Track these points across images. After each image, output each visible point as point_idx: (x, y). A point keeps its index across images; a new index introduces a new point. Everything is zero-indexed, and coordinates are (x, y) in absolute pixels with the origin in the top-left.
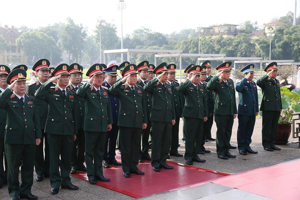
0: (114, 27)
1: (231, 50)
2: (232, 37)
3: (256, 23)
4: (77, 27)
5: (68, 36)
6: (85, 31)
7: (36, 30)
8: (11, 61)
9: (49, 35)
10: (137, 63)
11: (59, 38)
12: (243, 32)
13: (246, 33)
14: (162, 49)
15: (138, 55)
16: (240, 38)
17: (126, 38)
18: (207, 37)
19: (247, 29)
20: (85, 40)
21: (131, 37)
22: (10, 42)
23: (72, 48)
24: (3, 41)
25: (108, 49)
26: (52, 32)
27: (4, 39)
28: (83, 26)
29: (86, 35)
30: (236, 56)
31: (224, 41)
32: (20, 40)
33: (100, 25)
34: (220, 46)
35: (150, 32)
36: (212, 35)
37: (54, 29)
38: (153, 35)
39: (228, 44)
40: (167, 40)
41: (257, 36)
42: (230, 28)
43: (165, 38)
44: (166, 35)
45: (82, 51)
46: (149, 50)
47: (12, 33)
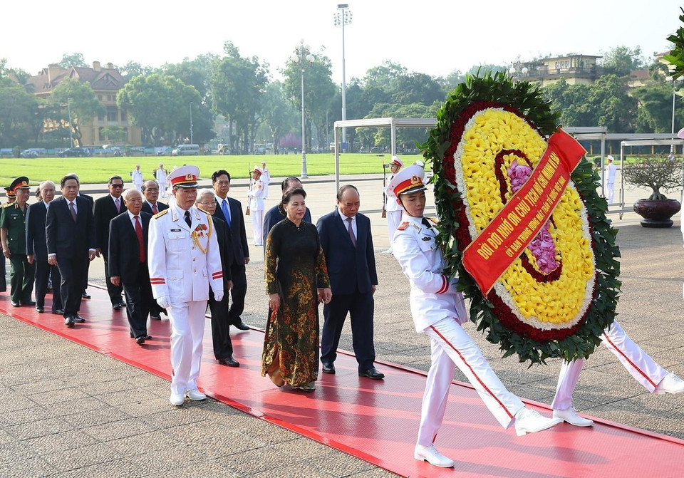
0: (326, 63)
1: (586, 112)
2: (587, 83)
3: (637, 52)
4: (246, 62)
5: (227, 84)
6: (264, 73)
7: (157, 71)
8: (106, 138)
9: (187, 81)
10: (376, 140)
11: (208, 87)
12: (612, 73)
13: (616, 73)
16: (605, 85)
17: (352, 87)
19: (619, 64)
20: (262, 91)
21: (363, 85)
22: (105, 98)
23: (236, 109)
24: (91, 96)
26: (191, 75)
27: (93, 91)
28: (260, 62)
29: (265, 80)
30: (597, 125)
31: (569, 92)
32: (126, 94)
34: (560, 104)
35: (404, 74)
36: (542, 79)
37: (196, 69)
38: (411, 79)
39: (578, 100)
40: (442, 90)
41: (642, 81)
42: (582, 63)
43: (438, 86)
44: (438, 80)
45: (256, 116)
47: (107, 78)
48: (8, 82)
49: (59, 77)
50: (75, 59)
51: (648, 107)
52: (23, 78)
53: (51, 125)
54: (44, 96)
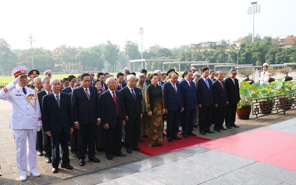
0: (137, 45)
1: (213, 59)
2: (213, 50)
3: (229, 41)
4: (113, 46)
5: (108, 52)
6: (118, 48)
7: (88, 49)
8: (73, 68)
9: (96, 51)
11: (102, 53)
12: (220, 47)
13: (222, 47)
14: (168, 59)
15: (153, 63)
16: (218, 51)
17: (145, 52)
18: (197, 51)
19: (222, 45)
20: (118, 54)
21: (148, 52)
22: (72, 57)
23: (110, 59)
24: (68, 57)
25: (133, 59)
26: (97, 50)
27: (69, 55)
28: (117, 45)
29: (119, 51)
30: (216, 62)
31: (208, 53)
32: (78, 56)
33: (128, 44)
34: (205, 56)
35: (160, 48)
36: (200, 49)
37: (99, 48)
38: (162, 50)
39: (211, 55)
40: (171, 53)
41: (229, 49)
42: (212, 44)
43: (170, 52)
44: (170, 50)
45: (117, 61)
46: (159, 59)
47: (73, 51)
48: (44, 53)
49: (59, 51)
50: (63, 46)
51: (231, 56)
52: (49, 52)
53: (57, 65)
54: (55, 57)
